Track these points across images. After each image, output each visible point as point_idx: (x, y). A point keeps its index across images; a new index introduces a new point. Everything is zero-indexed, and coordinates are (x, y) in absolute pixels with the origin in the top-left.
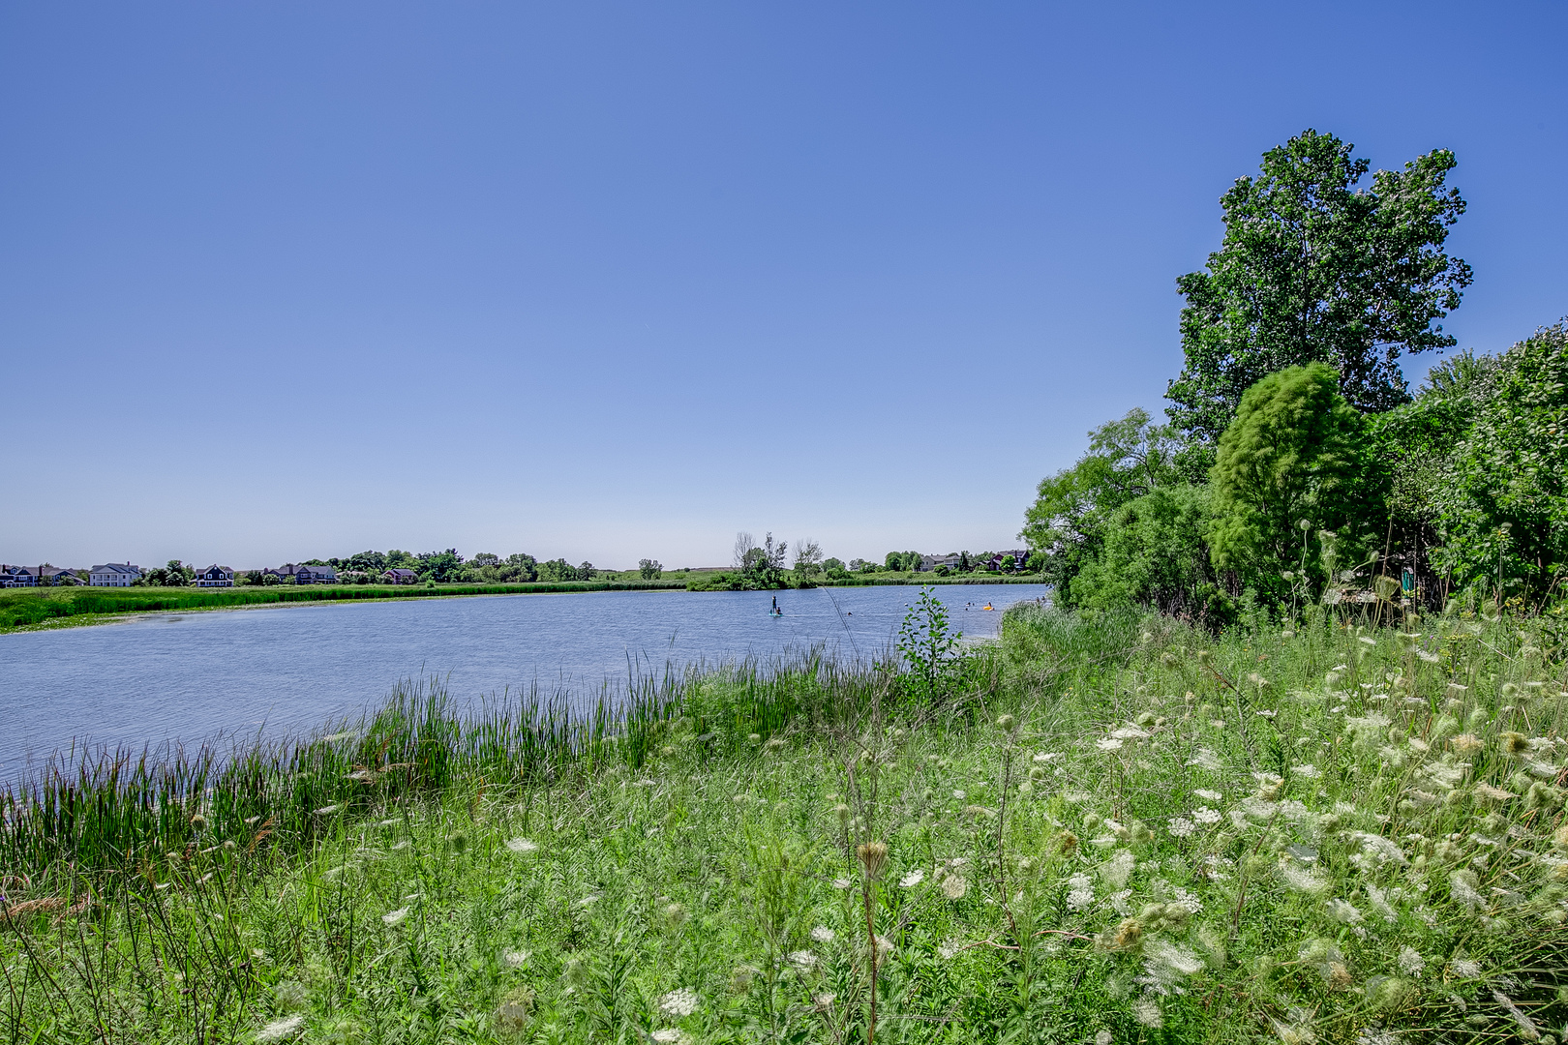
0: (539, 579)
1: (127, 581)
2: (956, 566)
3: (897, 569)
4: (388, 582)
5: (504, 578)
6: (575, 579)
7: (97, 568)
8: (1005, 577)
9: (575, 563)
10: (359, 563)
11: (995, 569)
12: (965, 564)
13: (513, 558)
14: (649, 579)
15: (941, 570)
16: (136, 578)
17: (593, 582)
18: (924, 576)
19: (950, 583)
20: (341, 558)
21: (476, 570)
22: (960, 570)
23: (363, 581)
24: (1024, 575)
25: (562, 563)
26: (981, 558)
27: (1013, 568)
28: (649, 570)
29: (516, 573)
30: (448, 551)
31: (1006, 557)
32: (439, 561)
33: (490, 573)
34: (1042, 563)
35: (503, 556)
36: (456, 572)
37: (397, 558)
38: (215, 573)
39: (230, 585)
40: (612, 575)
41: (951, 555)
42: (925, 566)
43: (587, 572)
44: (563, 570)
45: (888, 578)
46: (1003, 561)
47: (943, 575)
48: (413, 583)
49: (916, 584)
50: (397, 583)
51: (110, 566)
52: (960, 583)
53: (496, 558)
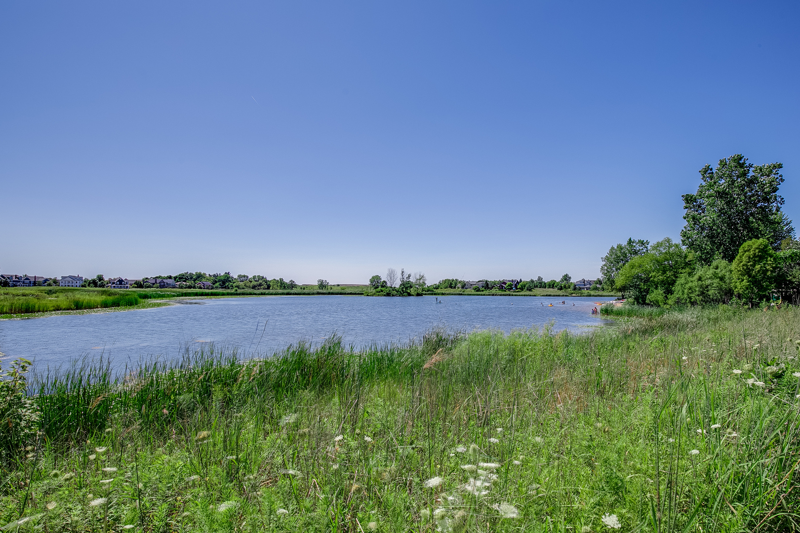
0: (271, 288)
1: (78, 284)
2: (483, 287)
3: (451, 287)
4: (200, 288)
5: (254, 287)
6: (287, 289)
7: (63, 278)
8: (508, 292)
9: (287, 280)
10: (182, 278)
11: (502, 289)
12: (487, 286)
13: (254, 277)
14: (323, 290)
15: (476, 289)
16: (82, 283)
17: (294, 290)
18: (468, 291)
19: (484, 295)
20: (173, 275)
21: (241, 283)
22: (485, 288)
23: (190, 287)
24: (517, 292)
25: (281, 280)
26: (494, 283)
27: (512, 288)
28: (322, 285)
29: (260, 285)
30: (226, 273)
31: (508, 283)
32: (223, 278)
33: (248, 285)
34: (525, 286)
35: (250, 276)
36: (231, 284)
37: (200, 276)
38: (121, 281)
39: (127, 287)
40: (304, 287)
41: (479, 282)
42: (466, 287)
43: (292, 285)
44: (281, 284)
45: (447, 292)
46: (507, 285)
47: (477, 291)
48: (211, 289)
49: (467, 295)
50: (204, 289)
51: (70, 277)
52: (489, 295)
53: (247, 277)
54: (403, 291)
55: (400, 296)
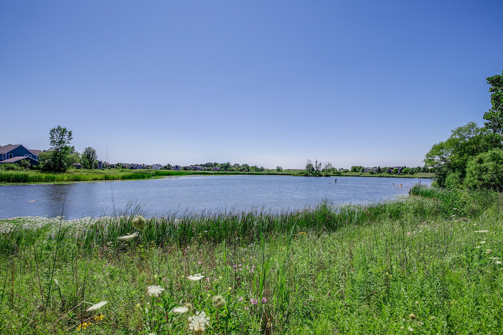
0: (250, 171)
1: (159, 168)
2: (376, 171)
3: (356, 172)
4: (214, 171)
5: (241, 170)
6: (259, 171)
7: (154, 165)
8: (394, 175)
9: (259, 167)
10: (207, 165)
11: (390, 172)
12: (379, 170)
13: (243, 165)
14: (279, 172)
15: (371, 172)
16: (161, 168)
17: (263, 172)
18: (365, 174)
19: (375, 177)
20: (203, 164)
21: (234, 168)
22: (378, 172)
23: (208, 170)
24: (401, 175)
25: (256, 166)
26: (385, 168)
27: (397, 173)
28: (279, 169)
29: (244, 169)
30: (228, 163)
31: (395, 169)
32: (225, 165)
33: (238, 169)
34: (408, 171)
35: (241, 164)
36: (229, 168)
37: (216, 164)
38: (177, 167)
39: (180, 170)
40: (268, 170)
41: (374, 168)
42: (365, 171)
43: (262, 169)
44: (256, 168)
45: (352, 174)
46: (394, 170)
47: (372, 174)
48: (220, 171)
49: (363, 176)
50: (216, 171)
51: (156, 165)
52: (378, 177)
53: (239, 165)
54: (316, 173)
55: (313, 176)
